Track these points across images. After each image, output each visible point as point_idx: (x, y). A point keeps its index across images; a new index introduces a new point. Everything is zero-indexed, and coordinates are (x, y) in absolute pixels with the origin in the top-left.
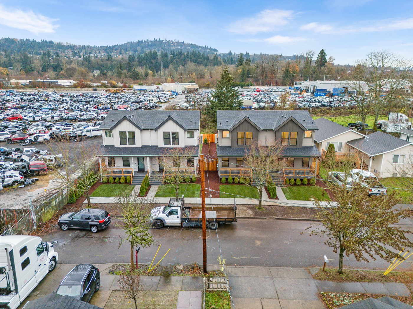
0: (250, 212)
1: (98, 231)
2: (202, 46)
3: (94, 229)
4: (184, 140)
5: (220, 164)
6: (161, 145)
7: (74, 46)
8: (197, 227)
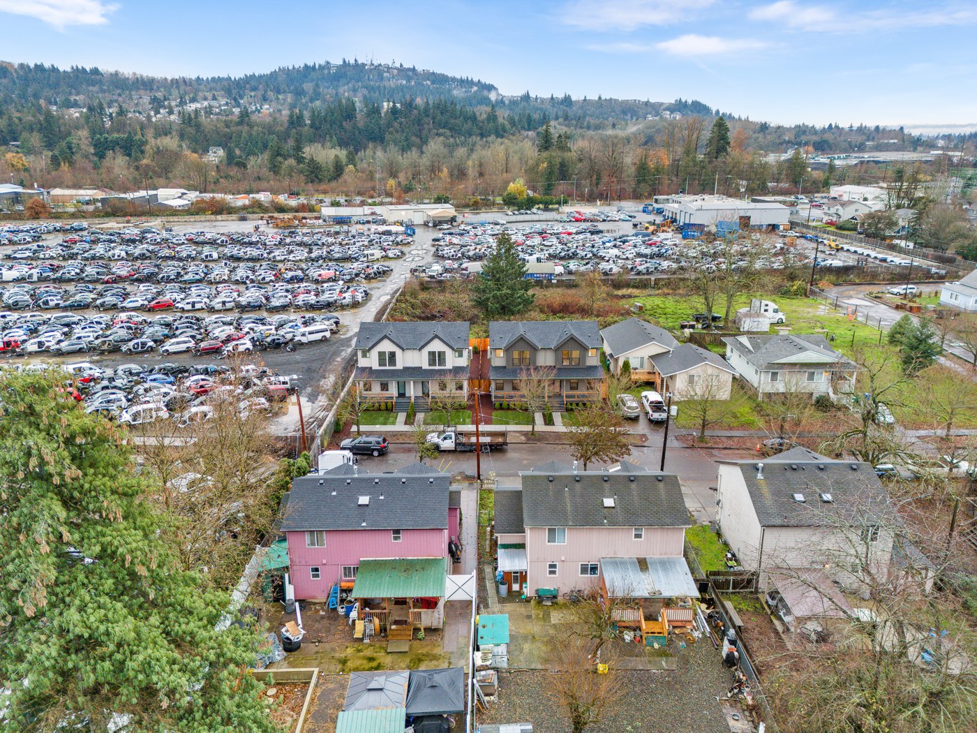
0: (523, 438)
1: (379, 455)
2: (459, 77)
3: (376, 453)
4: (452, 361)
5: (493, 386)
6: (426, 366)
7: (152, 81)
8: (471, 451)
